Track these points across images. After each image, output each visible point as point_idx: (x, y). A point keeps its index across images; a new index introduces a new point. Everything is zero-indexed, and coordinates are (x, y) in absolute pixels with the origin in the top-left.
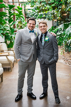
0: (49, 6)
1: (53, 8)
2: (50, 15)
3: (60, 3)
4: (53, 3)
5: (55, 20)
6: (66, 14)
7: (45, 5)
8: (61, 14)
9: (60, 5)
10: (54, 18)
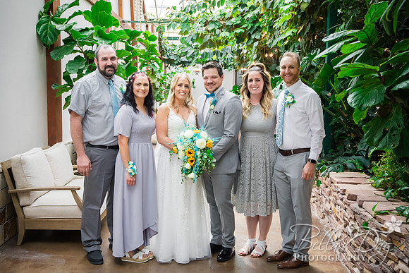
0: (228, 34)
1: (237, 37)
2: (230, 56)
3: (257, 25)
4: (238, 26)
5: (242, 69)
6: (271, 55)
7: (218, 31)
8: (260, 53)
9: (257, 30)
10: (239, 65)
